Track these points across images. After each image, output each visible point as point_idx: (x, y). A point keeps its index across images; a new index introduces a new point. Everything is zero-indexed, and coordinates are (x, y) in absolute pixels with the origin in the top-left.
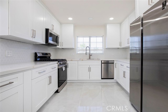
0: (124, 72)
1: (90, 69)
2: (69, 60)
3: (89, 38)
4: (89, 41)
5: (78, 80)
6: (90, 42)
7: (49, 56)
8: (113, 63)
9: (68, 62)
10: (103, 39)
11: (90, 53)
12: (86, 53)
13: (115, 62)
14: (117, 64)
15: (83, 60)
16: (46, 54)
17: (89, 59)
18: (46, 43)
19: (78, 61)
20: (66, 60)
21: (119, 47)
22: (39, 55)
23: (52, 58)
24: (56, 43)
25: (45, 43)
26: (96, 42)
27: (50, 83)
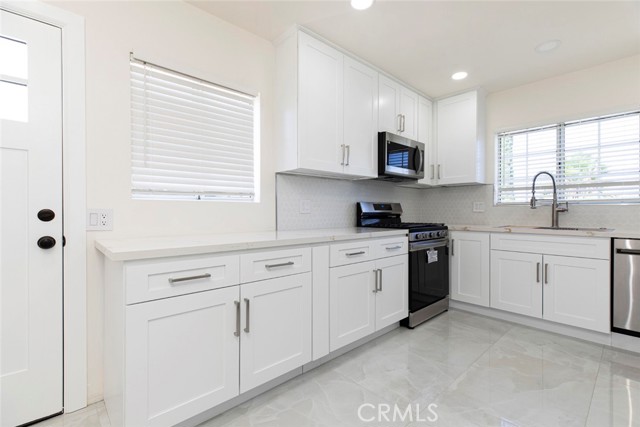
1: (542, 273)
2: (456, 227)
3: (554, 132)
4: (555, 148)
5: (489, 309)
6: (560, 150)
7: (398, 213)
9: (454, 235)
11: (555, 200)
12: (533, 201)
15: (510, 232)
16: (388, 207)
17: (550, 225)
18: (379, 174)
19: (493, 235)
20: (446, 228)
22: (365, 209)
23: (404, 219)
24: (413, 171)
25: (376, 176)
26: (600, 147)
27: (378, 289)
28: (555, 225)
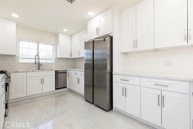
0: (78, 79)
1: (42, 81)
4: (36, 48)
5: (27, 96)
6: (38, 49)
8: (66, 73)
10: (53, 48)
11: (39, 62)
12: (35, 62)
13: (68, 72)
14: (70, 74)
15: (33, 71)
19: (27, 73)
21: (70, 57)
26: (46, 50)
28: (39, 69)
